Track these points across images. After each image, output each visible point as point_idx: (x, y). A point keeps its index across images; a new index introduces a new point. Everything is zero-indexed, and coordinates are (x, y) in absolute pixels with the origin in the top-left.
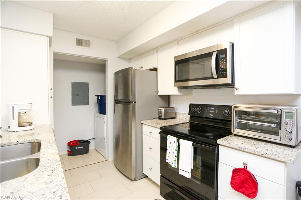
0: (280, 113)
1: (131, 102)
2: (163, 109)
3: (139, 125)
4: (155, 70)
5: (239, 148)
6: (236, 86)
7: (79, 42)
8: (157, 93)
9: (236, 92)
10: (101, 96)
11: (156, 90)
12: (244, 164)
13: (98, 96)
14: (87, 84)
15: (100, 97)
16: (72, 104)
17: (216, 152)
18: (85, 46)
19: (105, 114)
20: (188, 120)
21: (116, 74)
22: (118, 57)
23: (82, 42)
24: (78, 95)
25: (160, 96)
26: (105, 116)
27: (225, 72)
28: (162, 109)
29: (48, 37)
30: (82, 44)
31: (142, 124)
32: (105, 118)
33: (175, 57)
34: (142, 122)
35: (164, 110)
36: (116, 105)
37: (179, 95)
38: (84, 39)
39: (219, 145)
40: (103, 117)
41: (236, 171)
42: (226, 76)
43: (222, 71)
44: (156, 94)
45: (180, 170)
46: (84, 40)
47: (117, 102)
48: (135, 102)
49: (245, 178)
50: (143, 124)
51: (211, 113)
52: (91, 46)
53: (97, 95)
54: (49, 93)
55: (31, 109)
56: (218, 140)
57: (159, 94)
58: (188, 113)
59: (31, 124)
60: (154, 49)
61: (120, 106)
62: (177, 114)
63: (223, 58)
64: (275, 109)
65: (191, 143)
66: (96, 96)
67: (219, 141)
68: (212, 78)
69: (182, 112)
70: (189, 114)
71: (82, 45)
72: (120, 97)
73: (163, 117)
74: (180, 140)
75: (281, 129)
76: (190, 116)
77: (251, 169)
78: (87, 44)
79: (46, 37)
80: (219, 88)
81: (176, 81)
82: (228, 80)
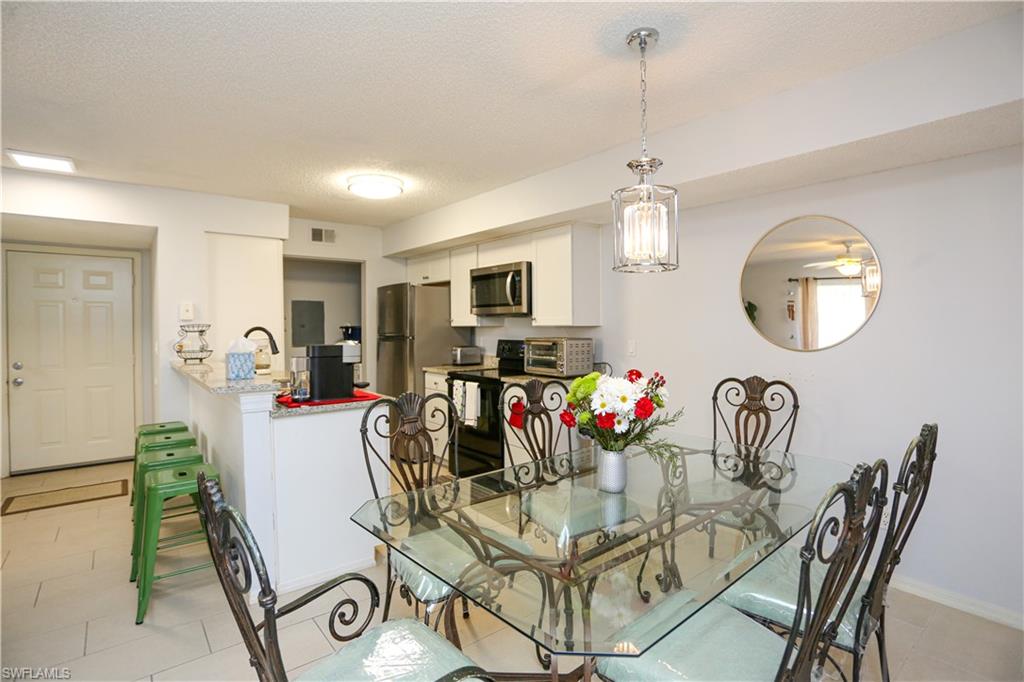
1: (407, 338)
2: (459, 350)
3: (419, 376)
4: (447, 284)
6: (534, 315)
7: (317, 235)
8: (450, 323)
9: (534, 324)
10: (353, 328)
11: (449, 318)
13: (347, 328)
14: (320, 305)
15: (350, 330)
16: (293, 343)
18: (326, 241)
21: (382, 290)
22: (385, 257)
23: (321, 235)
24: (302, 326)
25: (456, 328)
27: (521, 299)
28: (457, 348)
29: (282, 240)
30: (321, 237)
33: (472, 271)
34: (424, 369)
35: (462, 351)
36: (382, 343)
37: (482, 326)
38: (327, 229)
39: (504, 382)
41: (514, 407)
42: (522, 304)
43: (517, 298)
44: (447, 324)
45: (466, 419)
46: (326, 231)
47: (382, 338)
48: (413, 338)
50: (425, 372)
52: (336, 240)
53: (345, 325)
57: (453, 324)
58: (496, 353)
60: (445, 249)
61: (388, 345)
62: (485, 356)
63: (518, 281)
65: (476, 384)
66: (342, 328)
67: (503, 379)
68: (509, 305)
69: (489, 355)
70: (497, 356)
71: (321, 240)
72: (389, 330)
73: (459, 362)
74: (467, 383)
76: (499, 359)
78: (331, 236)
81: (473, 306)
82: (523, 308)
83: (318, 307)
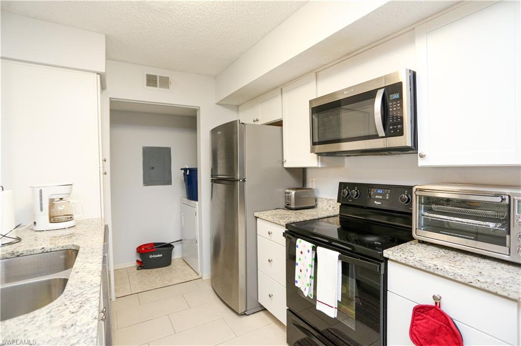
0: (507, 201)
1: (237, 181)
2: (293, 192)
3: (250, 221)
4: (279, 124)
5: (424, 268)
6: (421, 150)
7: (152, 81)
8: (283, 163)
9: (421, 163)
10: (190, 170)
11: (281, 159)
12: (434, 297)
13: (185, 170)
14: (168, 150)
15: (188, 171)
16: (144, 183)
17: (382, 272)
18: (161, 87)
19: (196, 200)
20: (337, 212)
21: (214, 131)
22: (217, 104)
23: (156, 81)
24: (153, 168)
25: (288, 169)
26: (197, 203)
27: (399, 126)
28: (291, 191)
29: (98, 74)
30: (156, 83)
31: (256, 218)
32: (197, 207)
33: (311, 102)
34: (256, 214)
35: (295, 193)
36: (214, 184)
37: (319, 166)
38: (161, 75)
39: (387, 259)
40: (194, 206)
41: (420, 311)
42: (401, 133)
43: (394, 124)
44: (281, 165)
45: (317, 302)
46: (160, 77)
47: (215, 180)
48: (244, 181)
49: (437, 324)
50: (258, 219)
51: (378, 200)
52: (171, 87)
53: (183, 167)
54: (101, 166)
55: (69, 194)
56: (385, 251)
57: (286, 165)
58: (336, 198)
59: (70, 218)
60: (277, 88)
61: (221, 187)
62: (319, 200)
63: (396, 100)
64: (497, 195)
65: (337, 254)
66: (181, 169)
67: (387, 253)
68: (376, 136)
69: (326, 198)
70: (338, 202)
71: (156, 86)
72: (221, 172)
73: (293, 206)
74: (319, 248)
75: (509, 233)
76: (340, 204)
77: (447, 308)
78: (165, 82)
79: (96, 75)
80: (391, 154)
81: (314, 144)
82: (405, 140)
83: (166, 152)
